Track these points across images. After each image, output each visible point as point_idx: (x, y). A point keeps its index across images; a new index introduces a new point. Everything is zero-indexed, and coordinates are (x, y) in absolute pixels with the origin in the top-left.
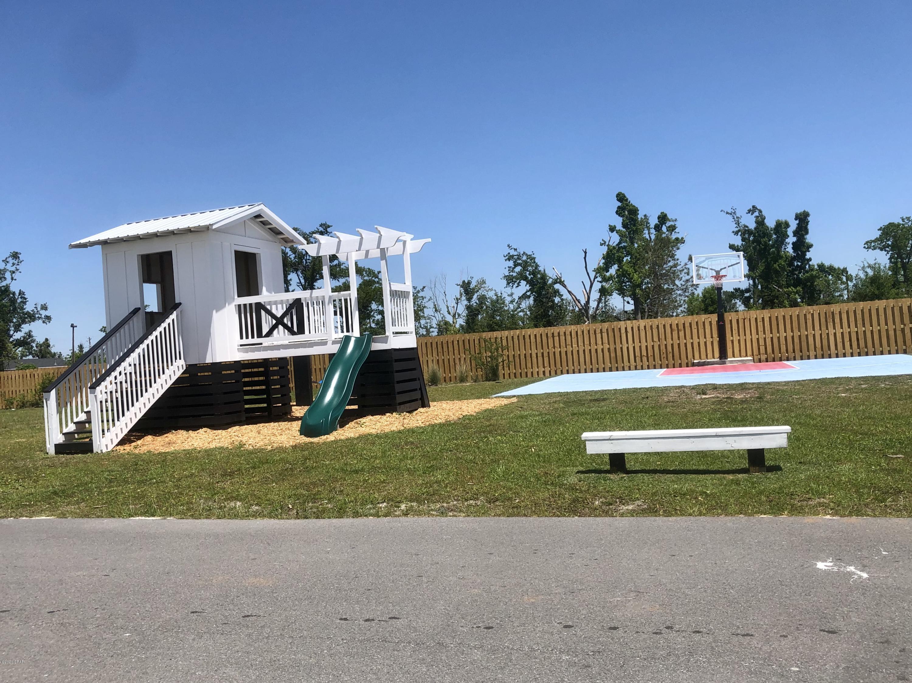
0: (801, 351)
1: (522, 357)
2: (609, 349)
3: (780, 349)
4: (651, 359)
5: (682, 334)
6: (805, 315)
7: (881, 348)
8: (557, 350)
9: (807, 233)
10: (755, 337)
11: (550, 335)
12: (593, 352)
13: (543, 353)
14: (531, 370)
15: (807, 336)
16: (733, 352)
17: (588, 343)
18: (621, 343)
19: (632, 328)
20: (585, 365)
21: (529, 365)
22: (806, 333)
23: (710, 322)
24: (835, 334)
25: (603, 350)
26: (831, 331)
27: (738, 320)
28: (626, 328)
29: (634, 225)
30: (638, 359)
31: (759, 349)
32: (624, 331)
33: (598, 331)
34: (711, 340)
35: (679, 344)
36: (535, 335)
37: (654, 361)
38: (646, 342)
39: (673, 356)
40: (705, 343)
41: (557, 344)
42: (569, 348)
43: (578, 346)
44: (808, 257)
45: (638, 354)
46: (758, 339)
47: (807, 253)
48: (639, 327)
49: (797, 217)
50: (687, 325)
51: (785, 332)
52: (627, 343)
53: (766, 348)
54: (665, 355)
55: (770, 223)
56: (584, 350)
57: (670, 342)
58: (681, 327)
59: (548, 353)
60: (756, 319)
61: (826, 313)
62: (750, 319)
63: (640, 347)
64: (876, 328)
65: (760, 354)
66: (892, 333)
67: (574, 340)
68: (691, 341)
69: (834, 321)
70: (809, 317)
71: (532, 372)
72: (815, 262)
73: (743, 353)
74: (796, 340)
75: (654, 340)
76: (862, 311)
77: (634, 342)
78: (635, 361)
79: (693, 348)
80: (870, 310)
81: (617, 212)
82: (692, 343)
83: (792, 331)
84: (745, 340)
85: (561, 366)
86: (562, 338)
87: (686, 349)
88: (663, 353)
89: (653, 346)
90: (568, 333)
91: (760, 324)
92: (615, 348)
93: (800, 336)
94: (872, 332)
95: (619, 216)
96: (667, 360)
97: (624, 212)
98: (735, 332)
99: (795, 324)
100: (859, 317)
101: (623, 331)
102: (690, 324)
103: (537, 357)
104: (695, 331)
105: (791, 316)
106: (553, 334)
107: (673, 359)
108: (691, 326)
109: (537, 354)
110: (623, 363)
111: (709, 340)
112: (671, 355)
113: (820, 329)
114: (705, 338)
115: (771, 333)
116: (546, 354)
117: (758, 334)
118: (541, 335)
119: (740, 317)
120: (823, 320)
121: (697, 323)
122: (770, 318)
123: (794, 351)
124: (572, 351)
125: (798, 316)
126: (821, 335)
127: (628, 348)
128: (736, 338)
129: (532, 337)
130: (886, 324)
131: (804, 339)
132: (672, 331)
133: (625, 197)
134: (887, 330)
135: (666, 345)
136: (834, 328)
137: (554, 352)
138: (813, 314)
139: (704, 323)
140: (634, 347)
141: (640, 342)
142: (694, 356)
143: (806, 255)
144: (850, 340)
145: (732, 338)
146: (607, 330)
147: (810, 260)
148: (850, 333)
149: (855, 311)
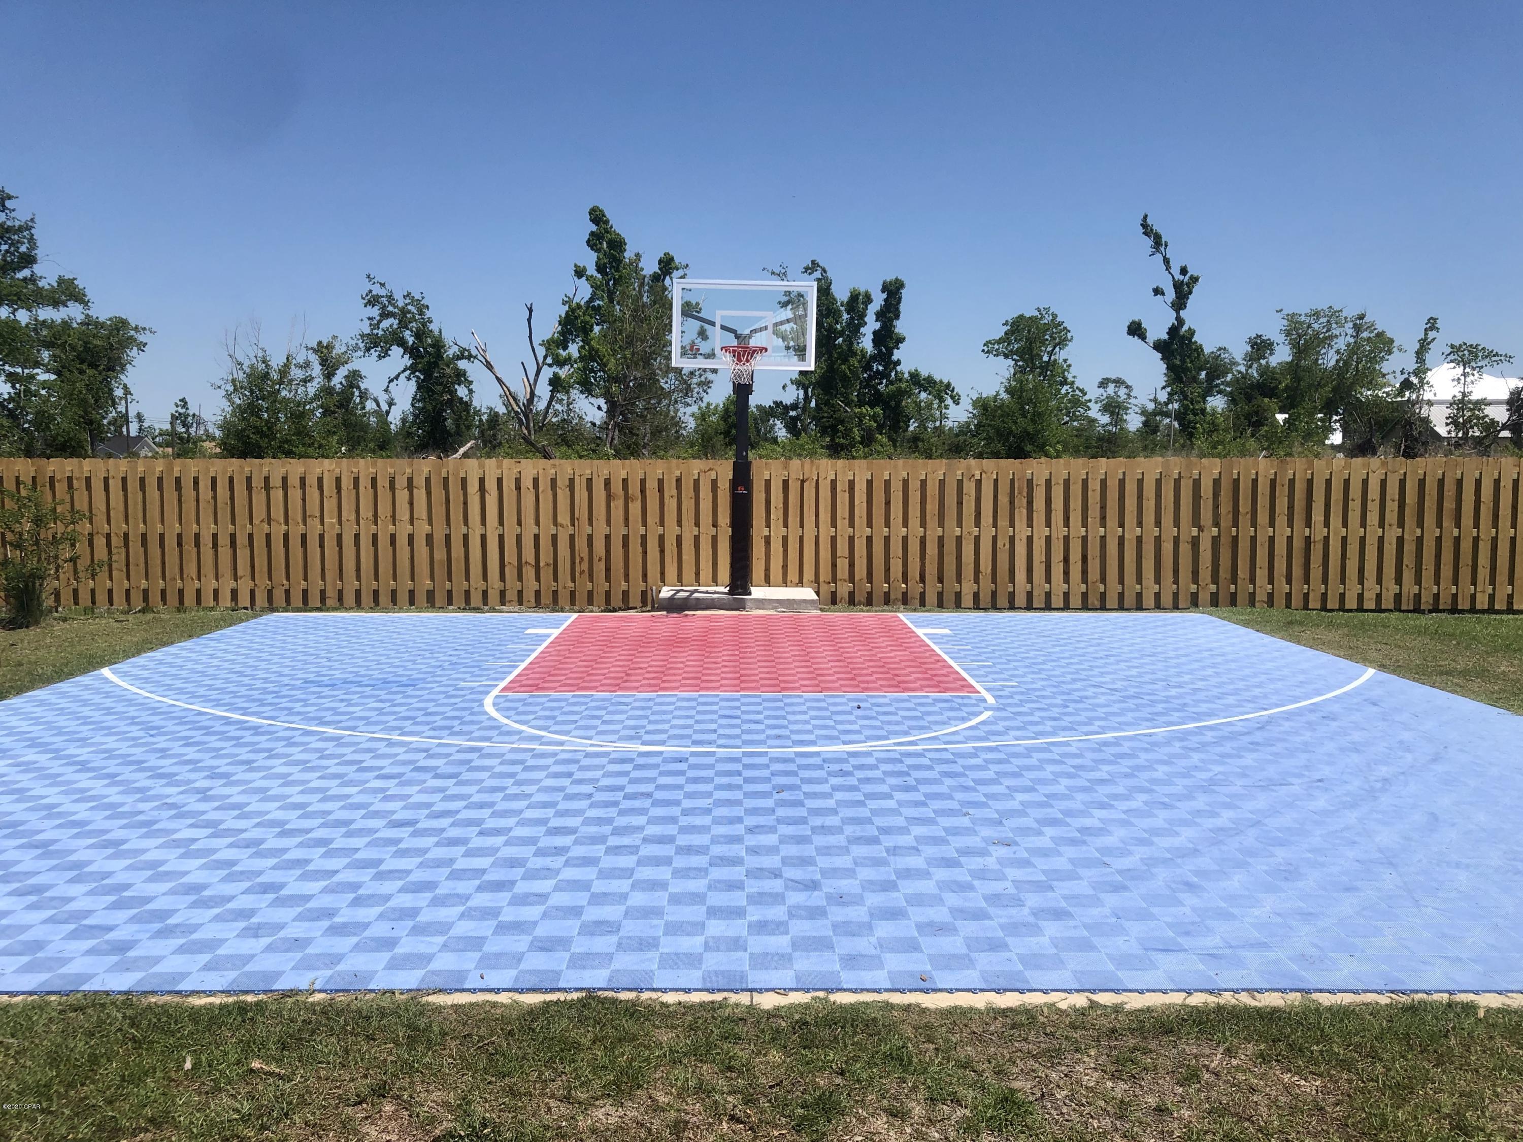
0: (941, 580)
1: (171, 542)
2: (429, 538)
3: (887, 570)
4: (546, 574)
5: (635, 508)
6: (960, 483)
7: (1138, 586)
8: (278, 530)
9: (897, 316)
10: (826, 532)
11: (257, 483)
12: (384, 541)
13: (233, 537)
14: (197, 584)
15: (959, 539)
16: (767, 570)
17: (370, 515)
18: (466, 523)
19: (500, 481)
20: (359, 578)
21: (191, 569)
22: (958, 531)
23: (714, 483)
24: (1030, 539)
25: (411, 537)
26: (1022, 531)
27: (786, 483)
28: (482, 481)
29: (617, 270)
30: (511, 573)
31: (834, 565)
32: (477, 487)
33: (401, 482)
34: (713, 531)
35: (626, 538)
36: (214, 480)
37: (556, 579)
38: (537, 523)
39: (608, 569)
40: (697, 538)
41: (278, 513)
42: (314, 527)
43: (340, 522)
44: (895, 358)
45: (511, 556)
46: (834, 539)
47: (895, 351)
48: (518, 481)
49: (885, 288)
50: (652, 485)
51: (905, 524)
52: (483, 522)
53: (852, 565)
54: (585, 566)
55: (841, 294)
56: (357, 536)
57: (601, 529)
58: (634, 489)
59: (251, 536)
60: (834, 483)
61: (1012, 481)
62: (817, 481)
63: (519, 537)
64: (1132, 532)
65: (834, 580)
66: (1168, 547)
67: (330, 505)
68: (660, 530)
69: (1030, 503)
70: (969, 488)
71: (198, 591)
72: (905, 368)
73: (793, 575)
74: (932, 550)
75: (560, 519)
76: (1104, 482)
77: (501, 522)
78: (502, 578)
79: (662, 551)
80: (1122, 482)
81: (588, 242)
82: (661, 538)
83: (923, 524)
84: (801, 538)
85: (288, 579)
86: (295, 494)
87: (645, 553)
88: (582, 559)
89: (554, 538)
90: (312, 481)
91: (843, 498)
92: (448, 537)
93: (941, 539)
94: (1121, 540)
95: (592, 249)
96: (591, 580)
97: (601, 243)
98: (776, 515)
99: (932, 507)
100: (1094, 498)
101: (473, 488)
102: (661, 482)
103: (215, 545)
104: (671, 504)
105: (924, 483)
106: (267, 479)
107: (608, 578)
108: (661, 490)
109: (215, 536)
110: (468, 579)
111: (707, 531)
112: (602, 565)
113: (995, 525)
114: (697, 524)
115: (870, 525)
116: (241, 540)
117: (834, 524)
118: (231, 480)
119: (793, 476)
120: (1004, 499)
121: (678, 481)
122: (870, 483)
123: (923, 579)
124: (322, 537)
125: (942, 483)
126: (995, 539)
127: (483, 538)
128: (777, 532)
129: (204, 485)
130: (1158, 523)
131: (950, 547)
132: (609, 497)
133: (604, 216)
134: (1158, 540)
135: (590, 538)
136: (1030, 524)
137: (268, 536)
138: (979, 483)
139: (697, 482)
140: (501, 537)
141: (519, 523)
142: (663, 574)
143: (892, 354)
144: (1066, 560)
145: (766, 532)
146: (428, 480)
147: (898, 363)
148: (1066, 539)
149: (1085, 482)
